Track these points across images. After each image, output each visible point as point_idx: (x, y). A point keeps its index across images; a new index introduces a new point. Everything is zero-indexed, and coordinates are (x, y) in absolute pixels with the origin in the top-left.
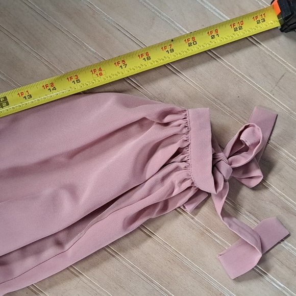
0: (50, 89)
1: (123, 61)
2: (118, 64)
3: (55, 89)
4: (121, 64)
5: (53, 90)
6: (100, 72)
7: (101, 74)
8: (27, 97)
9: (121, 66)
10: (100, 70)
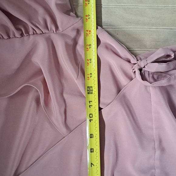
0: (90, 62)
1: (86, 16)
2: (87, 20)
3: (91, 59)
4: (87, 18)
5: (91, 61)
6: (88, 31)
7: (90, 31)
8: (91, 76)
9: (89, 18)
10: (87, 31)
